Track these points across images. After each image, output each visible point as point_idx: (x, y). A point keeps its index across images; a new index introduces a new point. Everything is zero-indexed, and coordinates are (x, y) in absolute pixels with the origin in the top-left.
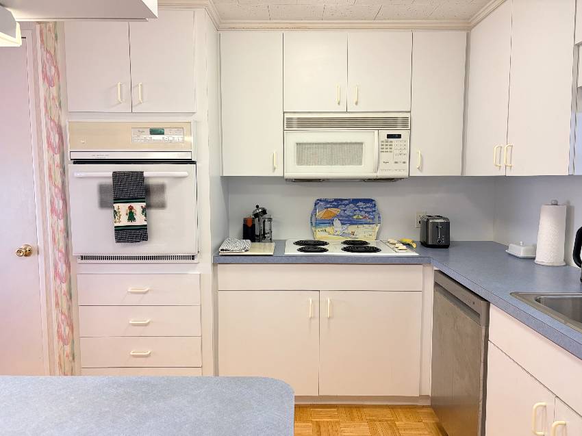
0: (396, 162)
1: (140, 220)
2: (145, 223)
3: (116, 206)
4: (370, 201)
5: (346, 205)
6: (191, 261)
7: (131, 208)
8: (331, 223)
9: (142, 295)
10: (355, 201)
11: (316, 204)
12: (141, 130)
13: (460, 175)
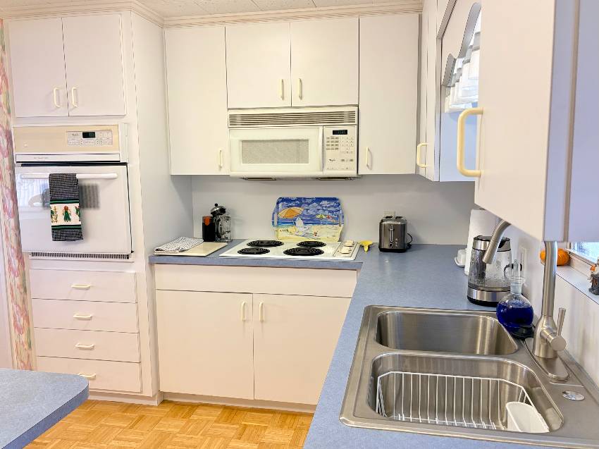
0: (343, 160)
1: (75, 220)
2: (80, 223)
3: (53, 206)
4: (334, 199)
5: (309, 204)
6: (126, 260)
7: (66, 209)
8: (293, 223)
9: (84, 291)
10: (319, 200)
11: (278, 203)
12: (75, 133)
13: (414, 173)
